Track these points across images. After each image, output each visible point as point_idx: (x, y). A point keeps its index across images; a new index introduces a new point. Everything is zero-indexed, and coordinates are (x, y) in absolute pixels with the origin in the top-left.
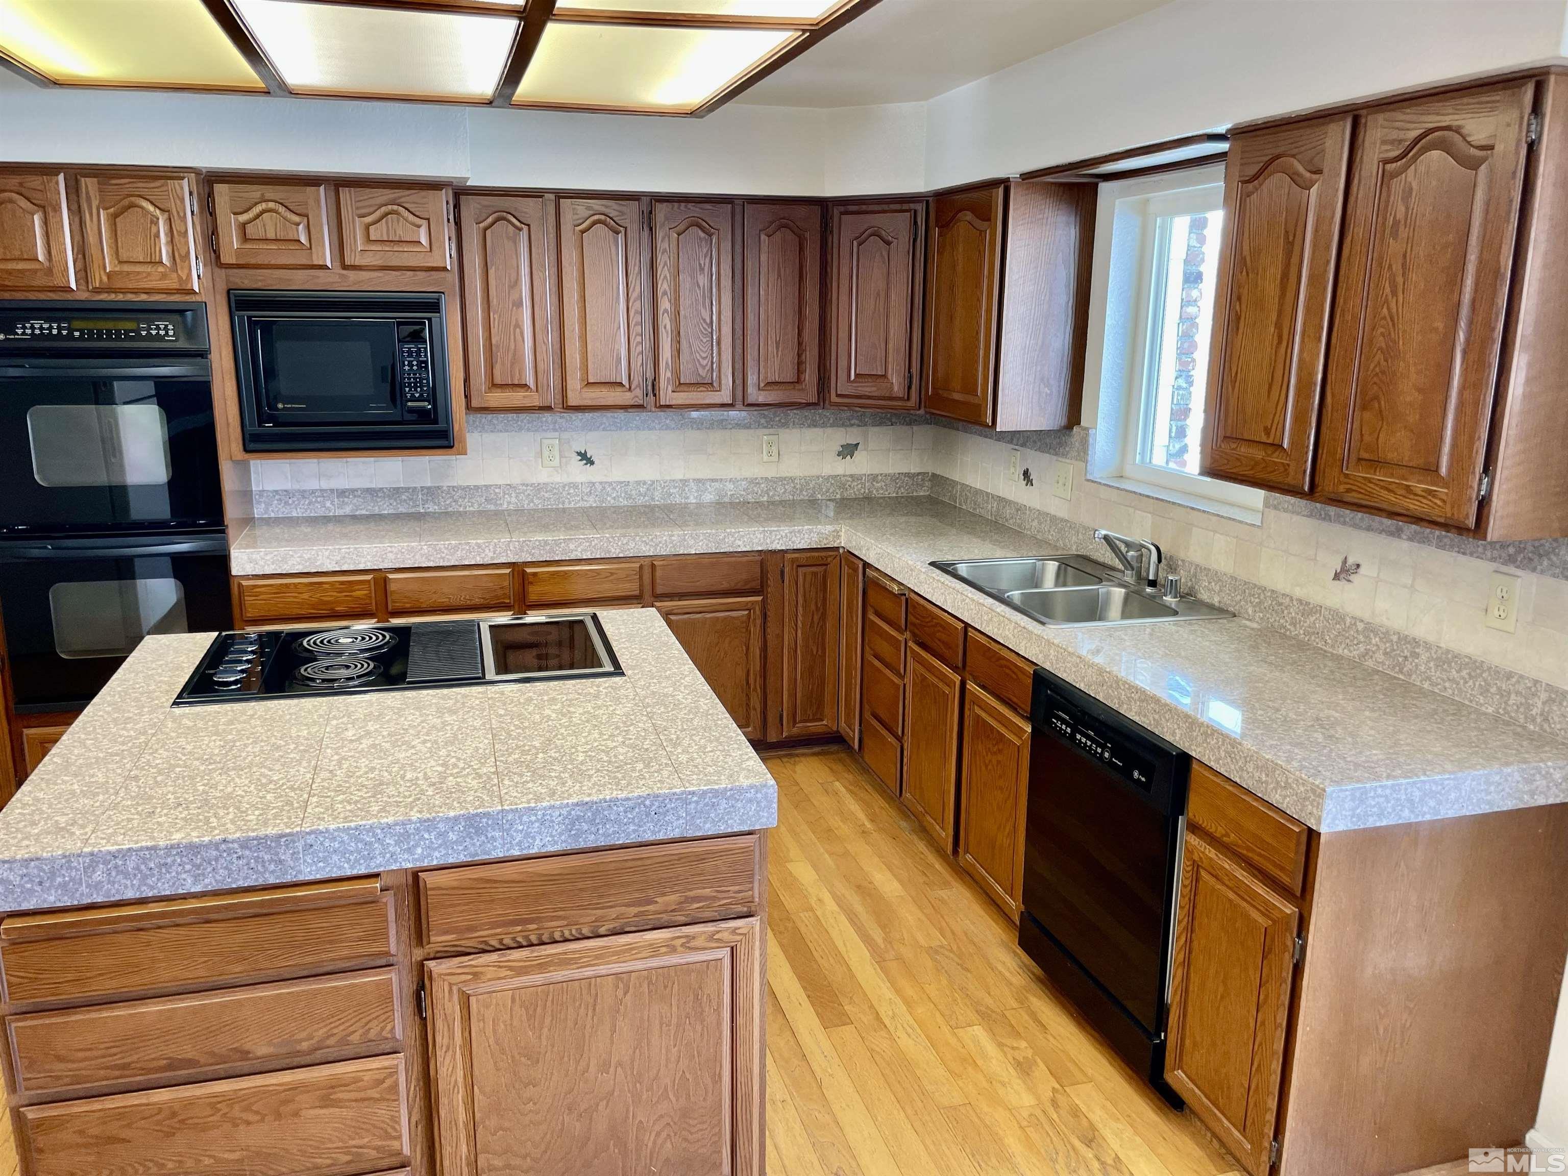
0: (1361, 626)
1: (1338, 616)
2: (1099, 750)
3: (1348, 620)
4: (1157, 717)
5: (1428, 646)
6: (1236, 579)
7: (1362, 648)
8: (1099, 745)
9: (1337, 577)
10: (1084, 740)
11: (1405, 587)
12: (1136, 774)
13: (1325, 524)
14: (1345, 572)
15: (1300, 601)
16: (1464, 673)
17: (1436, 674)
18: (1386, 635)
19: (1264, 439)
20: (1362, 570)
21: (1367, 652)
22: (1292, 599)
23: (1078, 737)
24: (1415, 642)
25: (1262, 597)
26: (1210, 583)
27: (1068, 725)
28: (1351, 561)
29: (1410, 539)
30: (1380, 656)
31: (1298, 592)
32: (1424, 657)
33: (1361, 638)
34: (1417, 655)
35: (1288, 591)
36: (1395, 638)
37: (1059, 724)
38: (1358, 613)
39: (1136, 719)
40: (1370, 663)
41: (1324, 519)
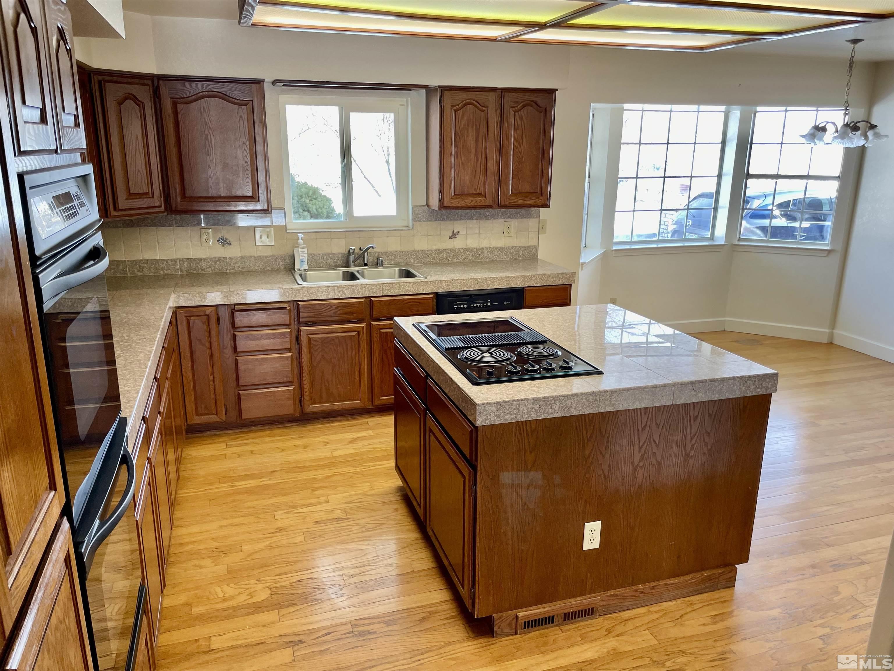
0: (462, 251)
1: (452, 250)
2: (485, 304)
3: (457, 250)
4: (508, 282)
5: (486, 248)
6: (403, 252)
7: (463, 257)
8: (483, 303)
9: (450, 238)
10: (475, 305)
11: (476, 234)
12: (505, 303)
13: (442, 222)
14: (453, 235)
15: (436, 250)
16: (499, 252)
17: (490, 256)
18: (472, 250)
19: (474, 192)
20: (460, 233)
21: (465, 258)
22: (432, 251)
23: (472, 305)
24: (482, 249)
25: (417, 254)
26: (388, 257)
27: (464, 304)
28: (455, 231)
29: (476, 219)
30: (471, 257)
31: (435, 247)
32: (486, 251)
33: (463, 254)
34: (484, 252)
35: (429, 248)
36: (475, 250)
37: (459, 306)
38: (460, 247)
39: (498, 287)
40: (467, 261)
41: (442, 220)
